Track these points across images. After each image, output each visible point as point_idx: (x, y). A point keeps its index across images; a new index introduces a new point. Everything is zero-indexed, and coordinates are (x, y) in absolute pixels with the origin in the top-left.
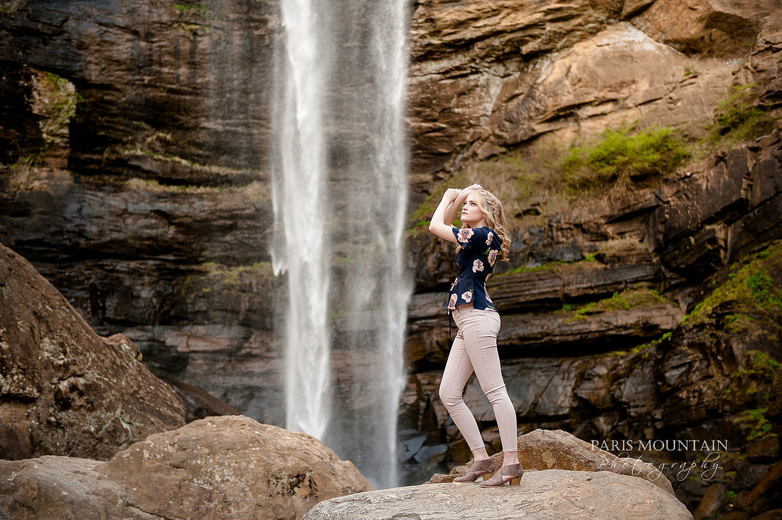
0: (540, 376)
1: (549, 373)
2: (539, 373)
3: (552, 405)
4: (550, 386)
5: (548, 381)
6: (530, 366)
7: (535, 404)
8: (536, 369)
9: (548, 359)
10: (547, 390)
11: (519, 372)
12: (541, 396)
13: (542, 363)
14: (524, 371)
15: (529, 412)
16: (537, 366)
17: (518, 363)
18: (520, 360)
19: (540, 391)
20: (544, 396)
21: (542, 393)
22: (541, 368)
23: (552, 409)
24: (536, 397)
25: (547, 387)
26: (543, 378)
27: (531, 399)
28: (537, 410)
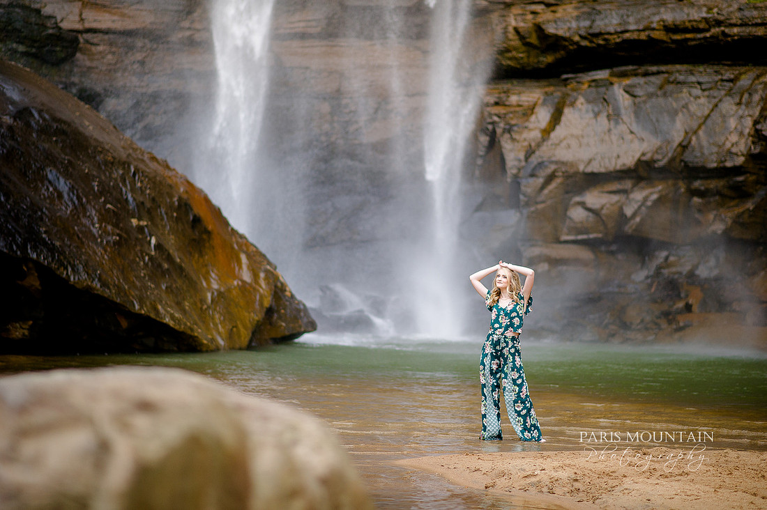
0: (697, 97)
1: (713, 92)
2: (697, 91)
3: (715, 149)
4: (715, 116)
5: (711, 106)
6: (681, 78)
7: (684, 147)
8: (690, 85)
9: (716, 68)
10: (709, 122)
11: (661, 88)
12: (695, 132)
13: (705, 74)
14: (670, 87)
15: (672, 160)
16: (693, 79)
17: (658, 73)
18: (663, 68)
19: (695, 125)
20: (701, 133)
21: (699, 127)
22: (699, 83)
23: (714, 157)
24: (686, 133)
25: (709, 115)
26: (702, 100)
27: (677, 137)
28: (688, 157)
